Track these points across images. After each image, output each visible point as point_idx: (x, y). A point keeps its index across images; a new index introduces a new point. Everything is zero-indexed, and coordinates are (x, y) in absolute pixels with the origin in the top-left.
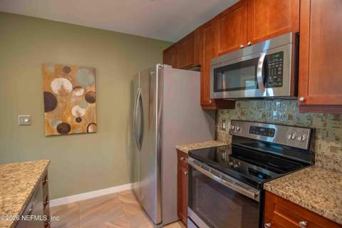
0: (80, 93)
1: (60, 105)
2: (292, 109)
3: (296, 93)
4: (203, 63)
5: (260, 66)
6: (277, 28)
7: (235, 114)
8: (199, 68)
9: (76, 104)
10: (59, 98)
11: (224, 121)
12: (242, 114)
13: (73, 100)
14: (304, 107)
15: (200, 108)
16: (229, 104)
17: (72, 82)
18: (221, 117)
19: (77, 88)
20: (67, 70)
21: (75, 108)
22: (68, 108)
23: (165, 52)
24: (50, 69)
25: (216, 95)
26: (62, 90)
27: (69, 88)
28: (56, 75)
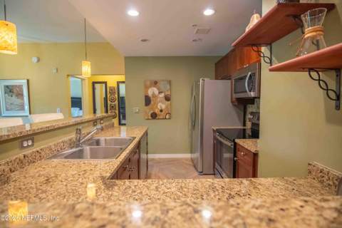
0: (162, 95)
1: (152, 103)
5: (247, 80)
10: (152, 99)
13: (159, 100)
17: (158, 89)
18: (248, 110)
19: (160, 93)
20: (156, 83)
21: (160, 104)
22: (156, 104)
23: (216, 64)
24: (148, 83)
25: (234, 96)
26: (153, 94)
27: (157, 93)
28: (150, 86)
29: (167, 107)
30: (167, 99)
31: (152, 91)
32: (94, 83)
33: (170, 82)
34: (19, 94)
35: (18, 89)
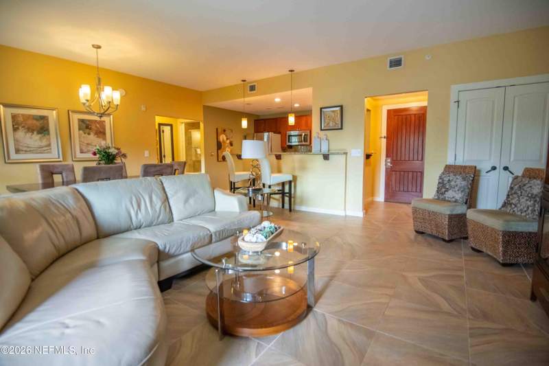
0: (228, 141)
3: (310, 144)
4: (281, 132)
5: (303, 136)
6: (306, 127)
8: (279, 133)
12: (296, 150)
15: (281, 148)
17: (226, 136)
19: (227, 139)
23: (255, 120)
24: (219, 131)
25: (288, 144)
26: (223, 140)
27: (225, 139)
28: (222, 134)
30: (231, 144)
33: (232, 131)
34: (100, 132)
35: (98, 125)
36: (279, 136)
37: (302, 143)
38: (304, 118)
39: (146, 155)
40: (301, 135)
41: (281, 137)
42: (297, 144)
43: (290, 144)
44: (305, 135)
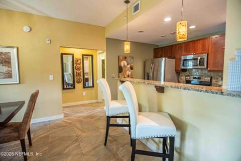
0: (129, 66)
1: (123, 71)
2: (206, 72)
3: (207, 67)
4: (177, 56)
5: (199, 60)
6: (203, 51)
7: (187, 74)
8: (174, 58)
9: (128, 70)
10: (123, 68)
11: (182, 76)
12: (190, 73)
14: (209, 71)
15: (175, 71)
16: (185, 70)
17: (127, 62)
18: (181, 75)
19: (128, 64)
20: (125, 58)
21: (128, 72)
22: (126, 72)
23: (155, 49)
24: (121, 58)
25: (183, 68)
27: (126, 64)
28: (123, 60)
29: (131, 74)
30: (132, 68)
31: (124, 63)
32: (62, 55)
33: (133, 58)
34: (5, 61)
35: (3, 56)
36: (174, 60)
37: (196, 67)
38: (201, 42)
39: (50, 79)
40: (197, 59)
41: (176, 62)
42: (192, 67)
43: (185, 68)
44: (201, 59)
